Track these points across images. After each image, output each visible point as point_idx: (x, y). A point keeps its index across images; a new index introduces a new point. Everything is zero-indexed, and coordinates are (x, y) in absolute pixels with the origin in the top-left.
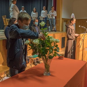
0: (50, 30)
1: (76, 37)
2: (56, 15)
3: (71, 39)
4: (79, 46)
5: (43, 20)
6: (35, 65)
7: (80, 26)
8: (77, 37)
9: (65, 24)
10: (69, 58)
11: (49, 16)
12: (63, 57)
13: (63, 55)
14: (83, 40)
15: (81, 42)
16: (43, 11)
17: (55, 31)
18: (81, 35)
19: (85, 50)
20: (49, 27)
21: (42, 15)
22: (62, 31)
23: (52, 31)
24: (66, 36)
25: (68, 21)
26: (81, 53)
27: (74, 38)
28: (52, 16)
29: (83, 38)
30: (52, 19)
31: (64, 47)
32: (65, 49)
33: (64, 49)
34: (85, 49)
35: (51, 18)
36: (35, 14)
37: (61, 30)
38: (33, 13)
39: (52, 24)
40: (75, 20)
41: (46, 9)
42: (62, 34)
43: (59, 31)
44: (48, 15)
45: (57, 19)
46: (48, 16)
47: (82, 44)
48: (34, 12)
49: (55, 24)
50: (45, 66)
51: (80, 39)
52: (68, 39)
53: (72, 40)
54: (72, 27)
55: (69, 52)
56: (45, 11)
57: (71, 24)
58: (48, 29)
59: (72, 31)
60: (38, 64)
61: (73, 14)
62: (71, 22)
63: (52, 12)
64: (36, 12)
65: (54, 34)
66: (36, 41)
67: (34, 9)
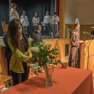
0: (52, 37)
1: (81, 44)
4: (84, 54)
5: (45, 25)
6: (37, 75)
7: (84, 32)
9: (68, 30)
10: (73, 67)
11: (52, 21)
12: (66, 66)
13: (66, 64)
14: (88, 47)
15: (86, 49)
17: (58, 37)
18: (86, 41)
19: (90, 58)
20: (52, 33)
22: (66, 37)
23: (55, 37)
24: (70, 43)
25: (72, 27)
26: (86, 61)
27: (79, 45)
29: (88, 45)
31: (68, 55)
33: (68, 57)
35: (54, 23)
36: (36, 19)
37: (64, 36)
38: (35, 19)
39: (55, 31)
40: (79, 26)
42: (65, 41)
43: (63, 38)
45: (60, 25)
47: (87, 52)
48: (35, 17)
49: (58, 30)
50: (47, 76)
51: (85, 46)
52: (73, 46)
53: (76, 47)
54: (77, 33)
57: (75, 30)
59: (76, 38)
60: (40, 73)
61: (77, 20)
62: (75, 28)
64: (37, 17)
65: (57, 41)
66: (36, 48)
67: (36, 14)
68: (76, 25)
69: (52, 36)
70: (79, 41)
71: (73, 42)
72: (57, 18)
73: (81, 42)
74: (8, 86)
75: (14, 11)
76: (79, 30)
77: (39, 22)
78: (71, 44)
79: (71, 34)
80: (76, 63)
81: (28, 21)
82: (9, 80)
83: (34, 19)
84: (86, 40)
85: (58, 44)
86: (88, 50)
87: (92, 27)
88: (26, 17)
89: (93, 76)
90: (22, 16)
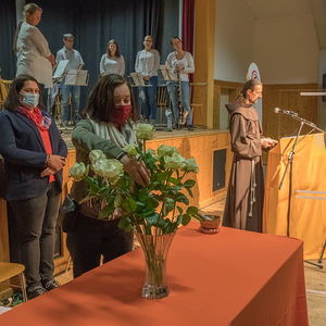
0: (170, 125)
1: (265, 150)
2: (192, 70)
3: (246, 158)
4: (276, 184)
5: (143, 85)
7: (277, 110)
8: (269, 149)
9: (224, 100)
11: (167, 71)
12: (217, 225)
13: (217, 217)
14: (290, 161)
15: (282, 167)
16: (143, 54)
18: (284, 141)
19: (297, 196)
20: (168, 113)
21: (139, 68)
22: (216, 126)
23: (177, 127)
24: (229, 148)
25: (236, 91)
26: (283, 207)
28: (178, 72)
29: (288, 153)
30: (176, 85)
31: (223, 185)
32: (226, 192)
33: (223, 193)
34: (295, 193)
35: (174, 78)
37: (210, 123)
38: (108, 61)
39: (179, 103)
40: (259, 87)
41: (157, 46)
42: (214, 138)
43: (205, 128)
44: (162, 67)
45: (197, 84)
46: (164, 73)
47: (287, 176)
48: (110, 56)
50: (148, 262)
51: (279, 156)
52: (238, 157)
53: (251, 159)
55: (240, 207)
56: (149, 55)
57: (248, 102)
58: (165, 119)
61: (253, 67)
62: (245, 96)
63: (179, 57)
65: (185, 140)
66: (109, 166)
67: (111, 45)
68: (250, 85)
69: (169, 121)
70: (258, 141)
71: (239, 144)
72: (184, 61)
73: (267, 141)
74: (10, 299)
75: (30, 30)
76: (259, 104)
77: (122, 74)
78: (234, 149)
79: (233, 114)
80: (250, 214)
81: (84, 68)
82: (15, 280)
83: (106, 60)
84: (283, 136)
85: (188, 150)
86: (289, 170)
87: (302, 94)
88: (76, 53)
89: (305, 258)
90: (62, 52)
